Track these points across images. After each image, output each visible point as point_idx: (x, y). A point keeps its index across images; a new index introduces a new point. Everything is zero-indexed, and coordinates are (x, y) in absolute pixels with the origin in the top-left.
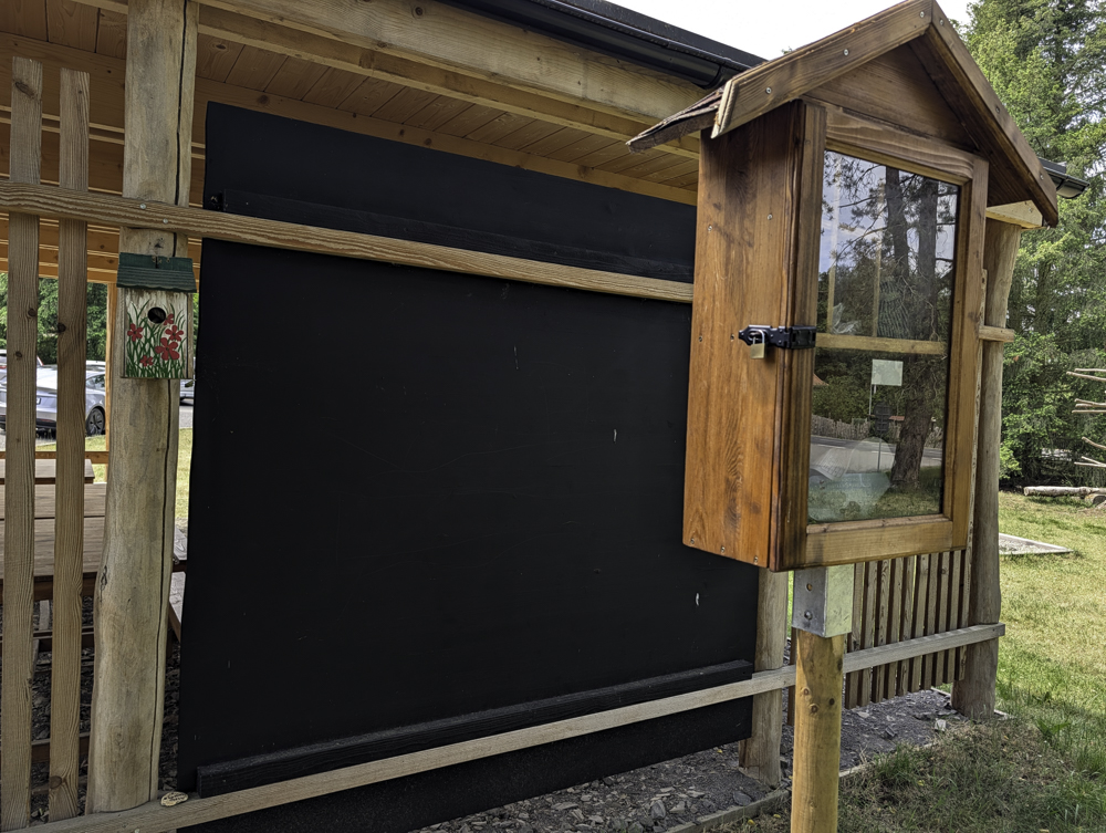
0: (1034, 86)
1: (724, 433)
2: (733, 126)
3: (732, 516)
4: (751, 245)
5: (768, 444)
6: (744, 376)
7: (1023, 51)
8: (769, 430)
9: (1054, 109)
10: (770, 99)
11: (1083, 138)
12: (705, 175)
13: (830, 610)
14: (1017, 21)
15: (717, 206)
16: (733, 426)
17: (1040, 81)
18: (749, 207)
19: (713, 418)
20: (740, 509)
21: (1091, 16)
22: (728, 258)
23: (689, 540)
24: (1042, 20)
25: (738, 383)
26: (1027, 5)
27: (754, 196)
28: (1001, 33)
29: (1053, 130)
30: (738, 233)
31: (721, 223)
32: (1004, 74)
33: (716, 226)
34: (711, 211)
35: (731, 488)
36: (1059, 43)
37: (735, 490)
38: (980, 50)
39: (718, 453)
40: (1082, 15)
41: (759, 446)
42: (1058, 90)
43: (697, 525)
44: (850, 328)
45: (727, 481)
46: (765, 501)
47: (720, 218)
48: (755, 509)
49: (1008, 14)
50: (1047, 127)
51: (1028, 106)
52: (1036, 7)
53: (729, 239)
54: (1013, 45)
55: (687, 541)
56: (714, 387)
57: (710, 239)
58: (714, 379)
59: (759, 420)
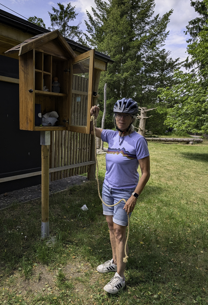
0: (124, 27)
1: (26, 108)
2: (22, 54)
3: (27, 123)
4: (28, 74)
5: (32, 110)
6: (28, 98)
7: (122, 16)
8: (32, 107)
9: (129, 34)
10: (29, 49)
11: (135, 44)
12: (20, 60)
13: (46, 141)
14: (121, 6)
15: (22, 66)
16: (27, 107)
17: (126, 25)
18: (28, 67)
19: (24, 106)
20: (29, 122)
21: (139, 7)
22: (25, 76)
23: (21, 128)
24: (127, 7)
25: (27, 99)
26: (124, 1)
27: (28, 65)
28: (116, 9)
29: (129, 40)
30: (26, 72)
31: (23, 70)
32: (117, 22)
33: (22, 70)
34: (21, 67)
35: (27, 118)
36: (131, 15)
37: (28, 118)
38: (111, 13)
39: (25, 112)
40: (137, 6)
41: (31, 110)
42: (130, 29)
43: (22, 126)
44: (47, 90)
45: (26, 117)
46: (32, 119)
47: (23, 69)
48: (31, 121)
49: (119, 3)
50: (127, 39)
51: (123, 32)
52: (126, 2)
53: (25, 73)
54: (119, 13)
55: (20, 129)
56: (23, 100)
57: (22, 72)
58: (24, 99)
59: (31, 106)
